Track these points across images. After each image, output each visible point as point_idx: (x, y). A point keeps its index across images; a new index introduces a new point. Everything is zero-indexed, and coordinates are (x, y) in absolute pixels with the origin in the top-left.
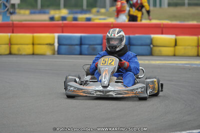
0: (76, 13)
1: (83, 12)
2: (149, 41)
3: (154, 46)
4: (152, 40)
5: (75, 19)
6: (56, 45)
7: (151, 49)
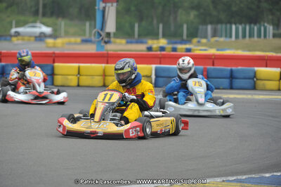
0: (176, 43)
1: (183, 42)
2: (252, 75)
3: (257, 79)
4: (255, 73)
5: (174, 50)
6: (153, 77)
7: (255, 82)
